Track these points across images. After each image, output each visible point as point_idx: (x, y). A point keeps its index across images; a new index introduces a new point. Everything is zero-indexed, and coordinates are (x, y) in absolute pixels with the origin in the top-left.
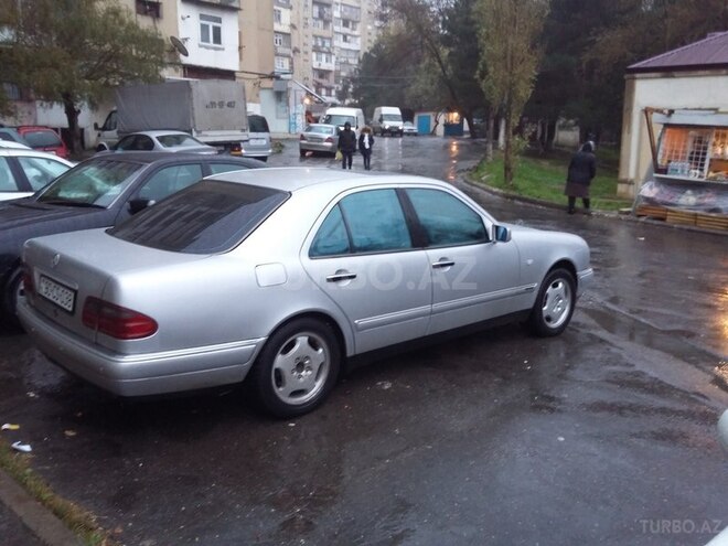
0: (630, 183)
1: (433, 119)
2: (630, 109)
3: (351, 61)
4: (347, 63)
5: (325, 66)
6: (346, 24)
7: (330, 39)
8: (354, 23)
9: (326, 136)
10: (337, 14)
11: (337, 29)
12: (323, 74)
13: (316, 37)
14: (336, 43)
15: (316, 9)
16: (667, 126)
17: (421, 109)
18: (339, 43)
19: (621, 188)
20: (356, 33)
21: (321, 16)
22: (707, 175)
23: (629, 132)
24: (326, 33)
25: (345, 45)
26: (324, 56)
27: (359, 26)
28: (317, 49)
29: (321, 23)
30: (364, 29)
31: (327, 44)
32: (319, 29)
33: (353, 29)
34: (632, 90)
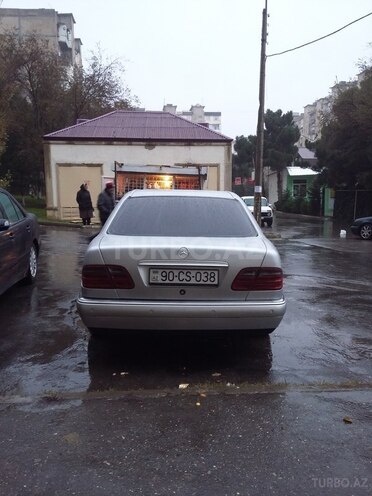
0: (55, 209)
2: (49, 163)
19: (49, 213)
23: (50, 177)
34: (48, 151)
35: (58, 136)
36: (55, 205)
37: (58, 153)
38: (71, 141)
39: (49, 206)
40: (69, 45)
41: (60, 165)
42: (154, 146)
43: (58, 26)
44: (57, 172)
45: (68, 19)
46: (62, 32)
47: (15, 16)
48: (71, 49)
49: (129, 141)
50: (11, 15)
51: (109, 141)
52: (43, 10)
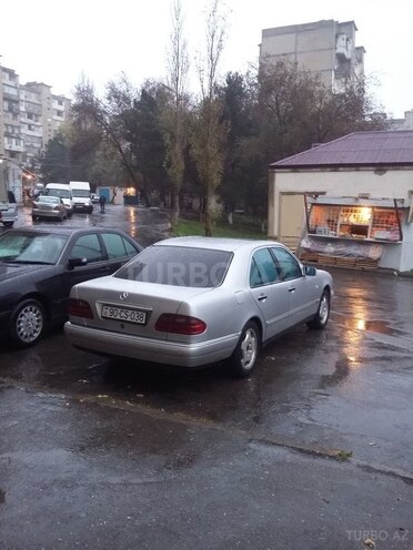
0: (275, 238)
1: (111, 192)
2: (273, 191)
3: (36, 145)
4: (31, 146)
5: (15, 148)
6: (30, 117)
7: (19, 127)
8: (37, 116)
9: (55, 205)
10: (22, 109)
11: (23, 120)
12: (13, 154)
13: (7, 125)
14: (22, 131)
15: (6, 104)
16: (313, 204)
17: (100, 185)
18: (24, 130)
20: (38, 124)
21: (10, 110)
22: (340, 233)
23: (273, 206)
24: (15, 123)
25: (29, 133)
26: (14, 141)
27: (40, 118)
28: (7, 135)
29: (11, 115)
30: (45, 121)
31: (16, 131)
32: (10, 119)
33: (36, 121)
34: (273, 179)
35: (286, 164)
36: (276, 234)
37: (283, 181)
38: (295, 168)
39: (270, 234)
40: (348, 55)
41: (283, 193)
42: (385, 171)
43: (337, 37)
44: (280, 201)
45: (349, 27)
46: (341, 42)
47: (292, 32)
48: (349, 61)
49: (357, 167)
50: (288, 33)
51: (335, 167)
52: (323, 21)
